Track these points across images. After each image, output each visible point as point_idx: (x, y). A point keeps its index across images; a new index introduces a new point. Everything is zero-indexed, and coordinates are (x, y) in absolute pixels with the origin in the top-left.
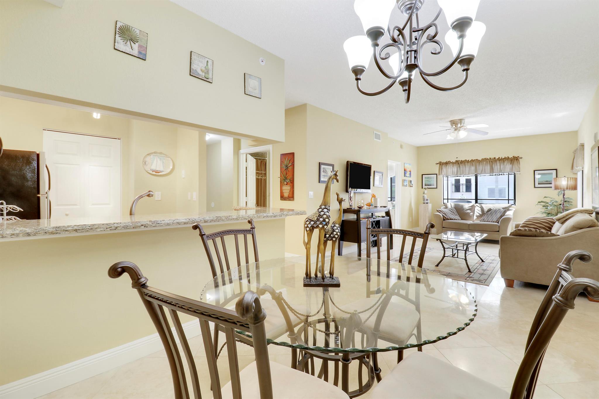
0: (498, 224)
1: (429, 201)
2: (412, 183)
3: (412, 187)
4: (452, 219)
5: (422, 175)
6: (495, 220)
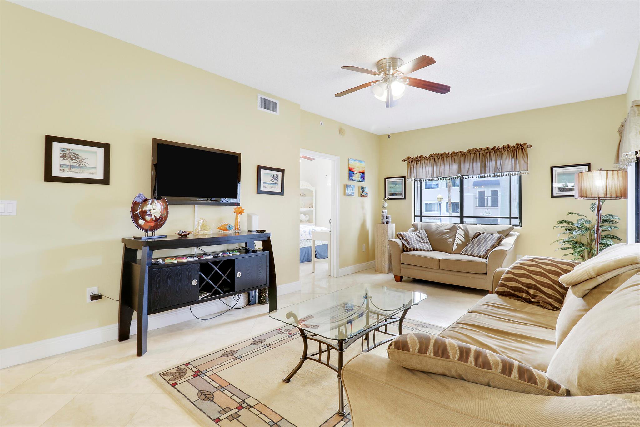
0: (484, 260)
1: (390, 220)
2: (366, 191)
3: (367, 196)
4: (417, 250)
5: (386, 178)
6: (482, 253)
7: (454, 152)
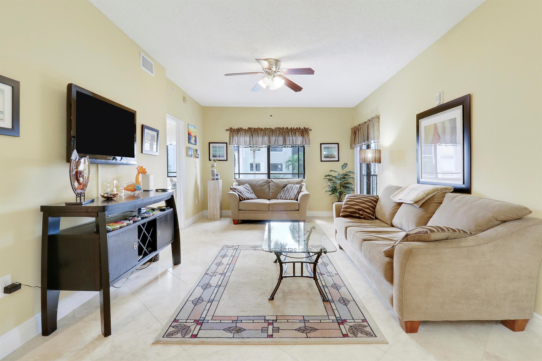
0: (296, 201)
1: (219, 177)
2: (198, 152)
3: (198, 158)
4: (249, 199)
5: (210, 143)
6: (293, 196)
7: (265, 128)
